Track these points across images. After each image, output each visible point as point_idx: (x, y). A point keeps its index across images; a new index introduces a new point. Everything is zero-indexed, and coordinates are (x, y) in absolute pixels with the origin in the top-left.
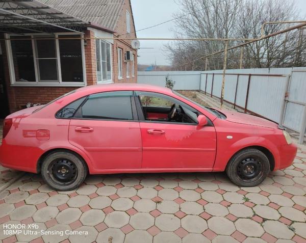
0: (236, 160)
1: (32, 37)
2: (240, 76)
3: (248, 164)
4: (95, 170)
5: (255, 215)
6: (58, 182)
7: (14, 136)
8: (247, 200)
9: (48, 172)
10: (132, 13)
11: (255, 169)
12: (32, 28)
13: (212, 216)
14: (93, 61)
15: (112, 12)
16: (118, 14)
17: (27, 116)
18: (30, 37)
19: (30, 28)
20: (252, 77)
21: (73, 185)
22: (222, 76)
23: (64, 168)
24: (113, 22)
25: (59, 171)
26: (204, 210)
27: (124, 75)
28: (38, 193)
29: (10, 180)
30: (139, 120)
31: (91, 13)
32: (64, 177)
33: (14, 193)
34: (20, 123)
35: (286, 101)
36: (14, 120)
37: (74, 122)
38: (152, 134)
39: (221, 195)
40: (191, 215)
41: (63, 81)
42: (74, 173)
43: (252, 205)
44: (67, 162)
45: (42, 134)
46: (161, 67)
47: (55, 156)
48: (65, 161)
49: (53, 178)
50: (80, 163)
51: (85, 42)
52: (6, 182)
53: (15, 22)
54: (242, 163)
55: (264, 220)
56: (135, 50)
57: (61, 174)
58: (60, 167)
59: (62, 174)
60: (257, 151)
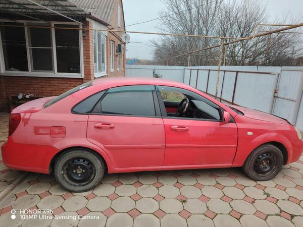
0: (254, 155)
1: (25, 24)
2: (226, 72)
3: (264, 159)
4: (114, 168)
5: (281, 211)
6: (73, 183)
7: (23, 133)
8: (268, 195)
9: (62, 172)
10: (122, 8)
11: (270, 164)
12: (29, 15)
13: (242, 215)
14: (91, 52)
15: (105, 5)
16: (111, 7)
17: (37, 111)
18: (23, 24)
19: (27, 14)
20: (239, 74)
21: (91, 185)
22: (217, 72)
23: (80, 168)
24: (107, 15)
25: (74, 171)
26: (232, 207)
27: (115, 68)
28: (50, 196)
29: (13, 181)
30: (162, 116)
31: (83, 4)
32: (79, 177)
33: (21, 197)
34: (31, 118)
35: (275, 97)
36: (22, 115)
37: (93, 118)
38: (176, 130)
39: (241, 191)
40: (221, 214)
41: (58, 71)
42: (91, 173)
43: (275, 201)
44: (84, 161)
45: (57, 131)
46: (142, 61)
47: (71, 155)
48: (81, 160)
49: (67, 179)
50: (99, 162)
51: (84, 32)
52: (9, 184)
53: (11, 6)
54: (259, 158)
55: (292, 216)
56: (124, 44)
57: (76, 174)
58: (76, 167)
59: (78, 174)
60: (274, 147)
